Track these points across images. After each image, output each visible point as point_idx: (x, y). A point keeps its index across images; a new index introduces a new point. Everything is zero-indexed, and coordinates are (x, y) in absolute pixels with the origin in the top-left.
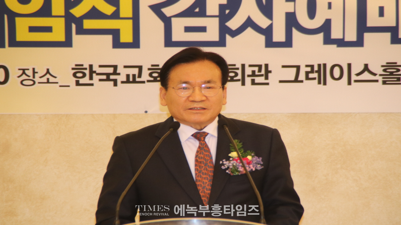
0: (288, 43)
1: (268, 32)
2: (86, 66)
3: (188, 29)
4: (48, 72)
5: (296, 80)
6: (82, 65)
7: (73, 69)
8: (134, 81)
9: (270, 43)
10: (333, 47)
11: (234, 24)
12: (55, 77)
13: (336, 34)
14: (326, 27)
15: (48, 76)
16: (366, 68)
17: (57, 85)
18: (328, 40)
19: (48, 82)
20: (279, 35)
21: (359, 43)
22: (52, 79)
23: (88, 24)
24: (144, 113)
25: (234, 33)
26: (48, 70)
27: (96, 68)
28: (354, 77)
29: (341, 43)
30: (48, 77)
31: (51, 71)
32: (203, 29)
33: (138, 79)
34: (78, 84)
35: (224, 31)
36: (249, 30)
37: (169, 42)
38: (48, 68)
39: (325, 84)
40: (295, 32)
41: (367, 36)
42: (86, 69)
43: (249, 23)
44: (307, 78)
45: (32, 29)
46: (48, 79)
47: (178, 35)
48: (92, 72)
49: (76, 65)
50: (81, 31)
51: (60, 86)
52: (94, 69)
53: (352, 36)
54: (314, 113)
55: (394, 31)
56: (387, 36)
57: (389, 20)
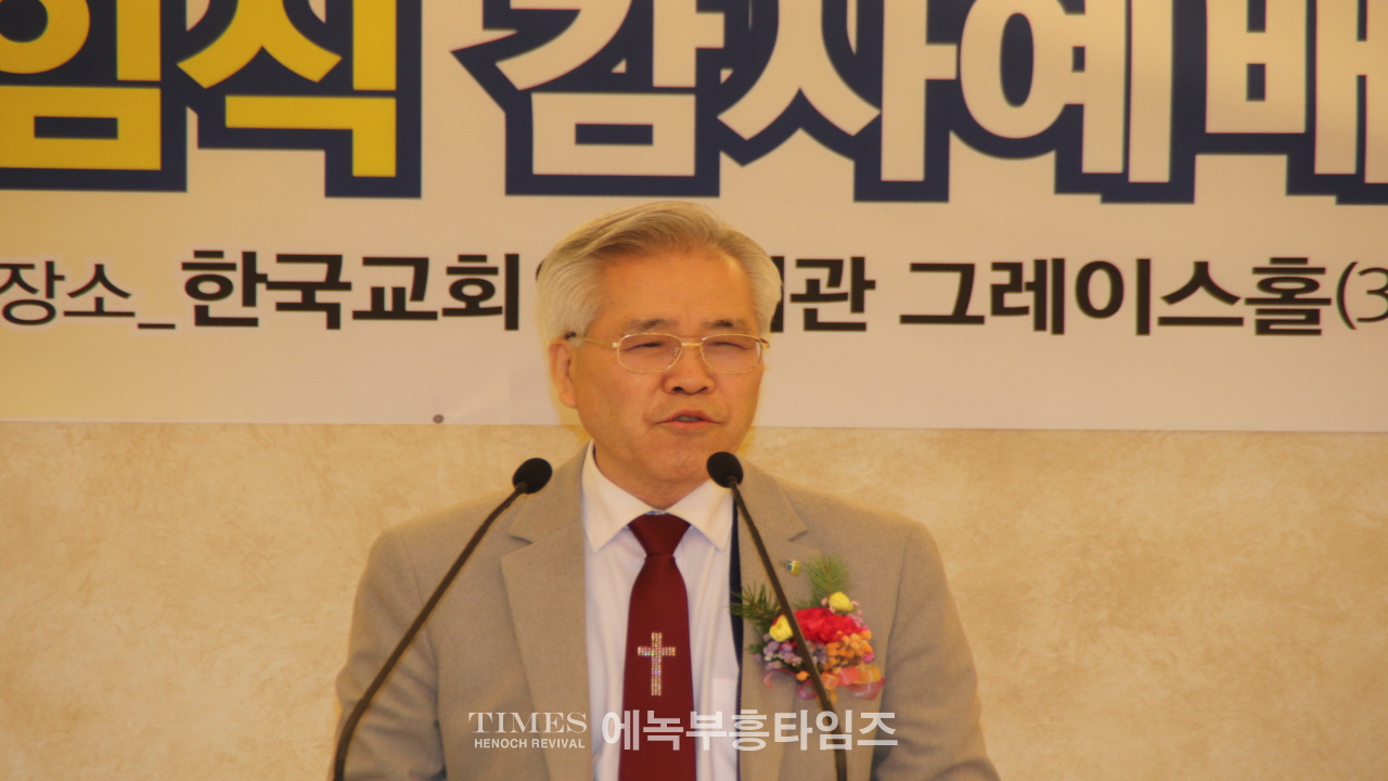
0: (934, 186)
1: (863, 148)
2: (233, 256)
3: (588, 134)
4: (99, 275)
5: (960, 316)
6: (219, 254)
7: (187, 266)
8: (399, 313)
9: (870, 186)
10: (1088, 204)
11: (747, 116)
12: (124, 295)
13: (1099, 156)
14: (1066, 134)
15: (99, 290)
16: (1201, 277)
17: (131, 322)
18: (1071, 179)
19: (99, 310)
20: (903, 159)
21: (1179, 188)
22: (112, 302)
23: (243, 111)
24: (431, 422)
25: (749, 150)
26: (99, 269)
27: (266, 265)
28: (1158, 308)
29: (1116, 188)
30: (99, 295)
31: (109, 274)
32: (640, 135)
33: (411, 306)
34: (202, 318)
35: (714, 141)
36: (801, 140)
37: (522, 178)
38: (99, 262)
39: (1059, 328)
40: (958, 148)
41: (1207, 166)
42: (231, 267)
43: (801, 115)
44: (999, 308)
45: (48, 127)
46: (99, 301)
47: (554, 152)
48: (252, 278)
49: (198, 254)
50: (218, 135)
51: (142, 326)
52: (260, 269)
53: (1152, 165)
54: (1020, 431)
55: (1298, 149)
56: (1276, 166)
57: (1281, 112)
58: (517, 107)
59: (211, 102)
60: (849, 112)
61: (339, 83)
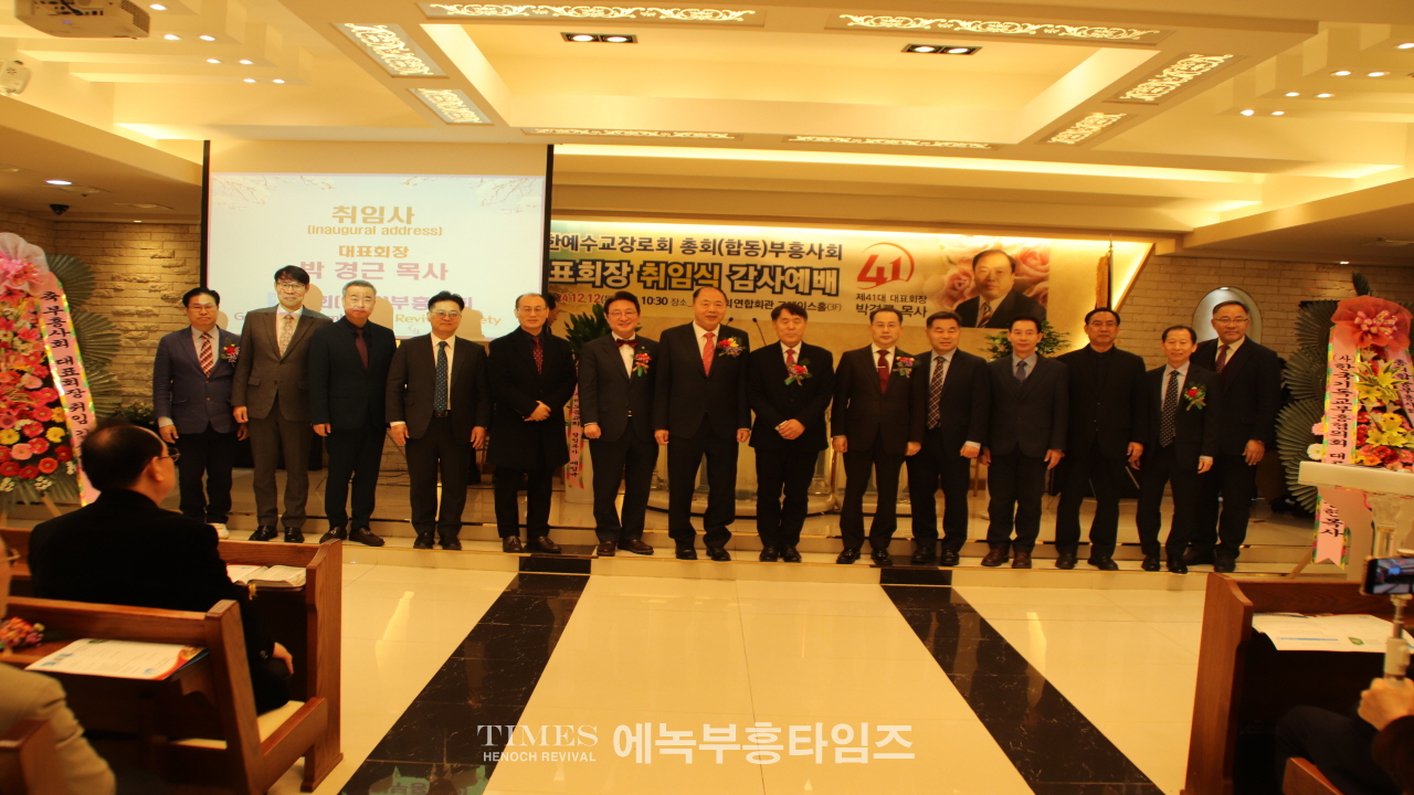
0: (781, 292)
1: (773, 288)
3: (741, 285)
9: (774, 292)
10: (799, 295)
11: (760, 284)
13: (801, 290)
14: (797, 287)
16: (812, 304)
18: (797, 292)
19: (683, 304)
20: (778, 289)
21: (810, 294)
23: (701, 282)
25: (760, 288)
29: (802, 293)
32: (746, 285)
35: (756, 287)
36: (766, 287)
37: (733, 290)
40: (784, 289)
41: (813, 291)
43: (766, 284)
45: (678, 283)
47: (737, 287)
50: (697, 284)
53: (807, 291)
55: (823, 290)
56: (821, 292)
57: (822, 285)
58: (732, 282)
59: (697, 281)
60: (771, 283)
61: (712, 279)
